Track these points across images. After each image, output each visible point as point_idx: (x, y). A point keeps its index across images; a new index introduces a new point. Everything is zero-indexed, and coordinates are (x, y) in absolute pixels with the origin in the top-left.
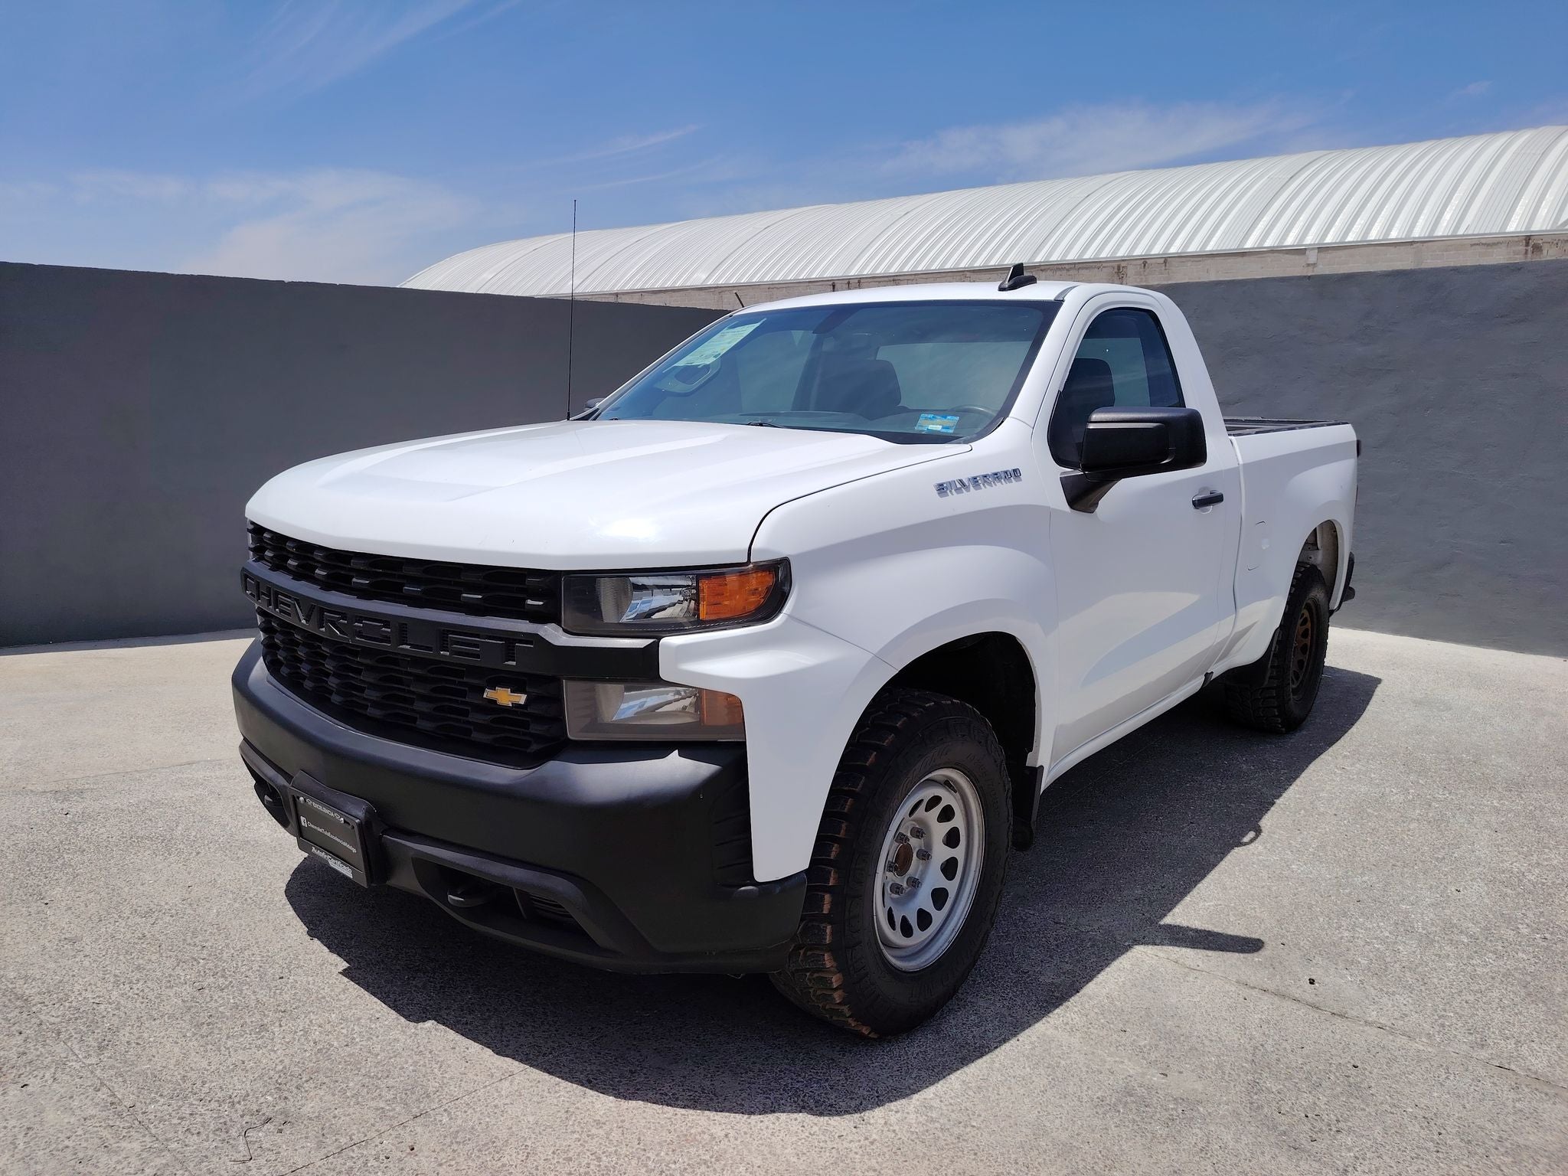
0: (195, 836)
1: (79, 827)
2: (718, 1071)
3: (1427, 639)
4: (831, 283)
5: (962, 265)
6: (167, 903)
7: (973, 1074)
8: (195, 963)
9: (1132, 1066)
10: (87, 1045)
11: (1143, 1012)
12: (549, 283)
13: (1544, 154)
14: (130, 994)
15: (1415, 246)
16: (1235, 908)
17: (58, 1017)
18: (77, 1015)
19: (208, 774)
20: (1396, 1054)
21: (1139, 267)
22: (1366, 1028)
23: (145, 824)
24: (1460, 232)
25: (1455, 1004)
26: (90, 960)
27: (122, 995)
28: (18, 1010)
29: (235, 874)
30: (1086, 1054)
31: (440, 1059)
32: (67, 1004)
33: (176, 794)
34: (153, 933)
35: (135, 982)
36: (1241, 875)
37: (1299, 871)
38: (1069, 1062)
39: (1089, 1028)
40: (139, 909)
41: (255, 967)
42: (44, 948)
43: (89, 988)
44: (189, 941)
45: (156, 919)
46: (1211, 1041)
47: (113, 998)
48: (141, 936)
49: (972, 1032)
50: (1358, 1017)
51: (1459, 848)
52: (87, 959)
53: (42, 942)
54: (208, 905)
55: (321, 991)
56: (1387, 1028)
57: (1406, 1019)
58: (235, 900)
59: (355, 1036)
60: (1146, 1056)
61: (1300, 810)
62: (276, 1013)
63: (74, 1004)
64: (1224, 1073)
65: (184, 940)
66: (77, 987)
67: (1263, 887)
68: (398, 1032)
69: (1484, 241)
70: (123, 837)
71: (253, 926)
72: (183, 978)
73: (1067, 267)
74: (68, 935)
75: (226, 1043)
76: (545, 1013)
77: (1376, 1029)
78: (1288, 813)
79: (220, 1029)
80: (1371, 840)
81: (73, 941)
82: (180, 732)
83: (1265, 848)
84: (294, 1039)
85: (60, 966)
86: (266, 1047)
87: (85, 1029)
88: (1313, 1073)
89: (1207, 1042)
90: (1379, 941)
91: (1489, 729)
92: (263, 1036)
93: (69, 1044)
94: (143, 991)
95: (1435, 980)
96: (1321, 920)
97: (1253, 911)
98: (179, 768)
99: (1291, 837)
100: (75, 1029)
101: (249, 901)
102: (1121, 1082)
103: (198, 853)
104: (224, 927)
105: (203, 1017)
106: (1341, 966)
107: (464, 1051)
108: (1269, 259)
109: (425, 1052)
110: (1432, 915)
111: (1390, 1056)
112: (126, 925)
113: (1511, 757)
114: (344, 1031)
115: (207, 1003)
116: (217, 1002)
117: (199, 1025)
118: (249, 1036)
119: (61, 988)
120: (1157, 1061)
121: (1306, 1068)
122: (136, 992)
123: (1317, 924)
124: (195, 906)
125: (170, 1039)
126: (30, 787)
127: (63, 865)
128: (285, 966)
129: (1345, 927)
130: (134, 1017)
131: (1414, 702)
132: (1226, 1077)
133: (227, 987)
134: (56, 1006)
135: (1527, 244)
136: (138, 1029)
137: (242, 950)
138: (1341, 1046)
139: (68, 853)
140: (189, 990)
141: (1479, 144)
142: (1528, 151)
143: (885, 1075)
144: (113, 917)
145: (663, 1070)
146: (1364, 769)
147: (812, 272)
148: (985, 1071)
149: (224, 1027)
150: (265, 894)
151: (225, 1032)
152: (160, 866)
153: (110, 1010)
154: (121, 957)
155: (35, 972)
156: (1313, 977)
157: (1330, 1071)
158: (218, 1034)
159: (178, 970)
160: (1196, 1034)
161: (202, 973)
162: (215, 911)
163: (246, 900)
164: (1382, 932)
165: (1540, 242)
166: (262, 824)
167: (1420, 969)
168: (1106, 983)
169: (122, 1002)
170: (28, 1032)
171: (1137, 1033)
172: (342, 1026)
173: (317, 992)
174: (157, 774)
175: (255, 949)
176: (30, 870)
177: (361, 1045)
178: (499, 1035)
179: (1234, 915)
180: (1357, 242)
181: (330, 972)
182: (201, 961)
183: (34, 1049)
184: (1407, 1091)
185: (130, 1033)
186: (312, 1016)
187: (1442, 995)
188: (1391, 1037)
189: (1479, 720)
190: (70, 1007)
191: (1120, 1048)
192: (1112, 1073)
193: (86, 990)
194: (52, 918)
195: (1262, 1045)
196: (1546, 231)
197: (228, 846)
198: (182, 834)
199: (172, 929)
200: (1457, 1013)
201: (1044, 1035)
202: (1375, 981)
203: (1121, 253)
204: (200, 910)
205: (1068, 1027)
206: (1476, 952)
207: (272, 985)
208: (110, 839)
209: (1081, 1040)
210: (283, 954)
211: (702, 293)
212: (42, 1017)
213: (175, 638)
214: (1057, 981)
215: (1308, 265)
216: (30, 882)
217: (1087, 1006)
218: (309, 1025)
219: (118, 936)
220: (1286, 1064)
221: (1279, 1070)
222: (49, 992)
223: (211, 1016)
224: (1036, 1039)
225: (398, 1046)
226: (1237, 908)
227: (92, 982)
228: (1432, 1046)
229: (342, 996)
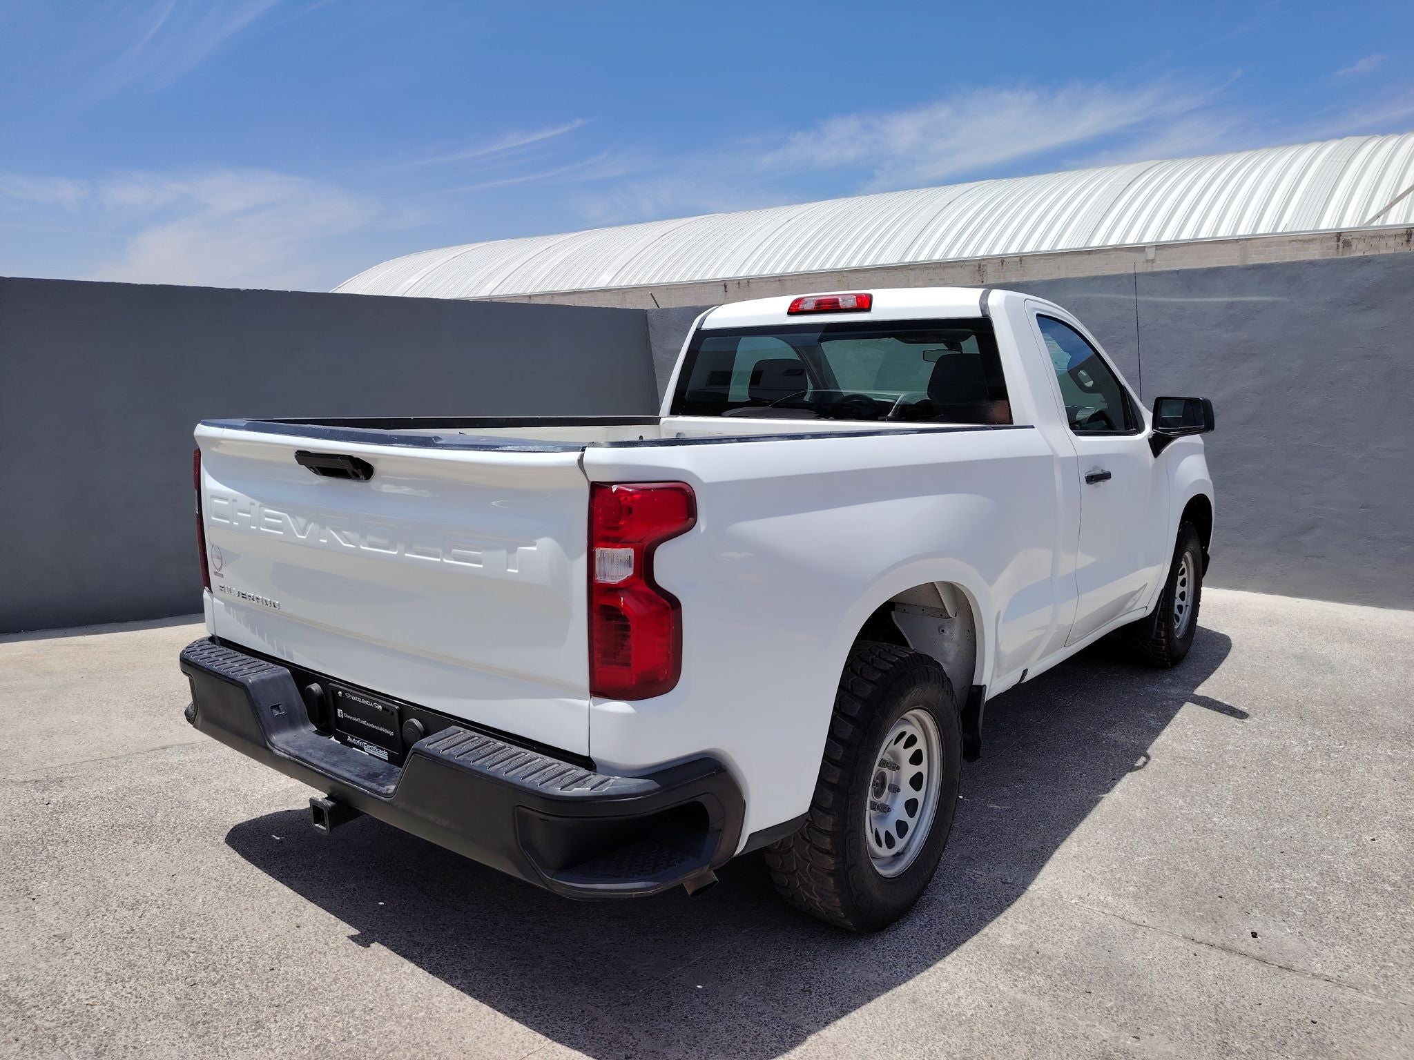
0: (175, 823)
1: (61, 817)
2: (711, 1053)
3: (1296, 597)
4: (723, 283)
5: (840, 266)
6: (152, 894)
7: (956, 1045)
8: (185, 957)
9: (1105, 1030)
10: (84, 1052)
11: (1103, 972)
12: (468, 287)
13: (1349, 161)
14: (123, 993)
15: (1240, 243)
16: (1168, 862)
17: (53, 1021)
18: (71, 1019)
19: (182, 758)
20: (1348, 1007)
21: (997, 265)
22: (1315, 982)
23: (125, 812)
24: (1279, 230)
25: (1392, 954)
26: (81, 957)
27: (115, 995)
28: (12, 1015)
29: (216, 860)
30: (1058, 1019)
31: (438, 1051)
32: (61, 1007)
33: (153, 780)
34: (141, 926)
35: (127, 980)
36: (1168, 829)
37: (1221, 824)
38: (1043, 1028)
39: (1055, 991)
40: (126, 901)
41: (246, 959)
42: (34, 946)
43: (82, 988)
44: (178, 933)
45: (144, 911)
46: (1173, 1000)
47: (107, 998)
48: (129, 929)
49: (946, 999)
50: (1304, 970)
51: (1364, 797)
52: (78, 957)
53: (32, 940)
54: (193, 895)
55: (313, 982)
56: (1335, 981)
57: (1350, 971)
58: (219, 888)
59: (351, 1029)
60: (1115, 1018)
61: (1211, 763)
62: (270, 1007)
63: (68, 1006)
64: (1192, 1034)
65: (173, 932)
66: (70, 988)
67: (1190, 840)
68: (393, 1023)
69: (1300, 238)
70: (105, 826)
71: (239, 915)
72: (174, 974)
73: (934, 266)
74: (57, 932)
75: (223, 1043)
76: (535, 997)
77: (1324, 982)
78: (1200, 767)
79: (216, 1028)
80: (1282, 792)
81: (62, 938)
82: (152, 716)
83: (1185, 801)
84: (291, 1035)
85: (52, 966)
86: (263, 1045)
87: (81, 1034)
88: (1276, 1031)
89: (1170, 1002)
90: (1309, 892)
91: (1369, 681)
92: (260, 1034)
93: (66, 1051)
94: (135, 989)
95: (1369, 930)
96: (1251, 872)
97: (1185, 865)
98: (153, 752)
99: (1207, 790)
100: (71, 1034)
101: (234, 889)
102: (1097, 1048)
103: (179, 840)
104: (211, 917)
105: (198, 1015)
106: (1279, 918)
107: (461, 1042)
108: (1113, 256)
109: (422, 1044)
110: (1353, 865)
111: (1343, 1010)
112: (114, 918)
113: (1393, 707)
114: (340, 1025)
115: (201, 999)
116: (212, 998)
117: (195, 1025)
118: (245, 1034)
119: (54, 989)
120: (1126, 1023)
121: (1268, 1025)
122: (129, 991)
123: (1248, 877)
124: (181, 896)
125: (167, 1041)
126: (10, 778)
127: (47, 857)
128: (274, 956)
129: (1275, 879)
130: (129, 1018)
131: (1295, 656)
132: (1196, 1038)
133: (219, 981)
134: (50, 1009)
135: (1338, 240)
136: (134, 1031)
137: (231, 941)
138: (1295, 1001)
139: (52, 845)
140: (182, 986)
141: (1292, 153)
142: (1335, 159)
143: (873, 1050)
144: (100, 911)
145: (658, 1053)
146: (1262, 722)
147: (706, 273)
148: (966, 1041)
149: (220, 1026)
150: (248, 880)
151: (221, 1030)
152: (143, 855)
153: (104, 1011)
154: (112, 954)
155: (27, 973)
156: (1255, 930)
157: (1292, 1028)
158: (214, 1033)
159: (170, 966)
160: (1157, 993)
161: (193, 968)
162: (201, 900)
163: (230, 887)
164: (1310, 883)
165: (1350, 238)
166: (239, 807)
167: (1353, 919)
168: (1062, 942)
169: (116, 1002)
170: (24, 1038)
171: (1102, 994)
172: (337, 1019)
173: (309, 983)
174: (133, 760)
175: (243, 940)
176: (15, 864)
177: (358, 1039)
178: (492, 1023)
179: (1168, 869)
180: (1189, 240)
181: (320, 960)
182: (192, 955)
183: (32, 1058)
184: (1367, 1046)
185: (127, 1036)
186: (307, 1011)
187: (1379, 944)
188: (1340, 990)
189: (1357, 673)
190: (64, 1010)
191: (1088, 1010)
192: (1087, 1038)
193: (79, 991)
194: (40, 915)
195: (1222, 1003)
196: (1354, 228)
197: (207, 832)
198: (161, 821)
199: (159, 922)
200: (1397, 963)
201: (1015, 999)
202: (1312, 932)
203: (981, 253)
204: (186, 900)
205: (1035, 990)
206: (1401, 901)
207: (263, 978)
208: (92, 828)
209: (1050, 1003)
210: (271, 943)
211: (608, 294)
212: (38, 1022)
213: (141, 623)
214: (1016, 942)
215: (1148, 261)
216: (17, 877)
217: (1049, 968)
218: (304, 1020)
219: (107, 930)
220: (1248, 1021)
221: (1243, 1029)
222: (42, 994)
223: (205, 1014)
224: (1008, 1004)
225: (395, 1039)
226: (1170, 862)
227: (84, 981)
228: (1380, 998)
229: (334, 987)
